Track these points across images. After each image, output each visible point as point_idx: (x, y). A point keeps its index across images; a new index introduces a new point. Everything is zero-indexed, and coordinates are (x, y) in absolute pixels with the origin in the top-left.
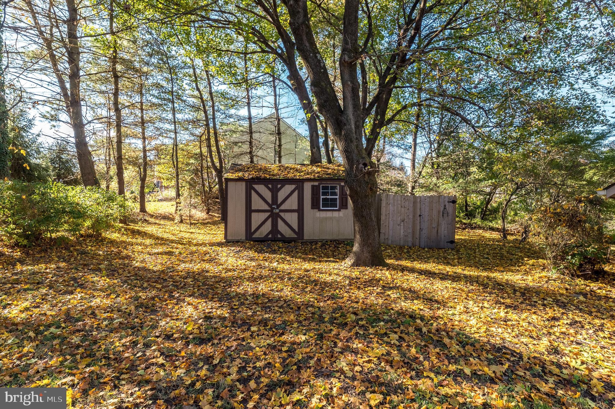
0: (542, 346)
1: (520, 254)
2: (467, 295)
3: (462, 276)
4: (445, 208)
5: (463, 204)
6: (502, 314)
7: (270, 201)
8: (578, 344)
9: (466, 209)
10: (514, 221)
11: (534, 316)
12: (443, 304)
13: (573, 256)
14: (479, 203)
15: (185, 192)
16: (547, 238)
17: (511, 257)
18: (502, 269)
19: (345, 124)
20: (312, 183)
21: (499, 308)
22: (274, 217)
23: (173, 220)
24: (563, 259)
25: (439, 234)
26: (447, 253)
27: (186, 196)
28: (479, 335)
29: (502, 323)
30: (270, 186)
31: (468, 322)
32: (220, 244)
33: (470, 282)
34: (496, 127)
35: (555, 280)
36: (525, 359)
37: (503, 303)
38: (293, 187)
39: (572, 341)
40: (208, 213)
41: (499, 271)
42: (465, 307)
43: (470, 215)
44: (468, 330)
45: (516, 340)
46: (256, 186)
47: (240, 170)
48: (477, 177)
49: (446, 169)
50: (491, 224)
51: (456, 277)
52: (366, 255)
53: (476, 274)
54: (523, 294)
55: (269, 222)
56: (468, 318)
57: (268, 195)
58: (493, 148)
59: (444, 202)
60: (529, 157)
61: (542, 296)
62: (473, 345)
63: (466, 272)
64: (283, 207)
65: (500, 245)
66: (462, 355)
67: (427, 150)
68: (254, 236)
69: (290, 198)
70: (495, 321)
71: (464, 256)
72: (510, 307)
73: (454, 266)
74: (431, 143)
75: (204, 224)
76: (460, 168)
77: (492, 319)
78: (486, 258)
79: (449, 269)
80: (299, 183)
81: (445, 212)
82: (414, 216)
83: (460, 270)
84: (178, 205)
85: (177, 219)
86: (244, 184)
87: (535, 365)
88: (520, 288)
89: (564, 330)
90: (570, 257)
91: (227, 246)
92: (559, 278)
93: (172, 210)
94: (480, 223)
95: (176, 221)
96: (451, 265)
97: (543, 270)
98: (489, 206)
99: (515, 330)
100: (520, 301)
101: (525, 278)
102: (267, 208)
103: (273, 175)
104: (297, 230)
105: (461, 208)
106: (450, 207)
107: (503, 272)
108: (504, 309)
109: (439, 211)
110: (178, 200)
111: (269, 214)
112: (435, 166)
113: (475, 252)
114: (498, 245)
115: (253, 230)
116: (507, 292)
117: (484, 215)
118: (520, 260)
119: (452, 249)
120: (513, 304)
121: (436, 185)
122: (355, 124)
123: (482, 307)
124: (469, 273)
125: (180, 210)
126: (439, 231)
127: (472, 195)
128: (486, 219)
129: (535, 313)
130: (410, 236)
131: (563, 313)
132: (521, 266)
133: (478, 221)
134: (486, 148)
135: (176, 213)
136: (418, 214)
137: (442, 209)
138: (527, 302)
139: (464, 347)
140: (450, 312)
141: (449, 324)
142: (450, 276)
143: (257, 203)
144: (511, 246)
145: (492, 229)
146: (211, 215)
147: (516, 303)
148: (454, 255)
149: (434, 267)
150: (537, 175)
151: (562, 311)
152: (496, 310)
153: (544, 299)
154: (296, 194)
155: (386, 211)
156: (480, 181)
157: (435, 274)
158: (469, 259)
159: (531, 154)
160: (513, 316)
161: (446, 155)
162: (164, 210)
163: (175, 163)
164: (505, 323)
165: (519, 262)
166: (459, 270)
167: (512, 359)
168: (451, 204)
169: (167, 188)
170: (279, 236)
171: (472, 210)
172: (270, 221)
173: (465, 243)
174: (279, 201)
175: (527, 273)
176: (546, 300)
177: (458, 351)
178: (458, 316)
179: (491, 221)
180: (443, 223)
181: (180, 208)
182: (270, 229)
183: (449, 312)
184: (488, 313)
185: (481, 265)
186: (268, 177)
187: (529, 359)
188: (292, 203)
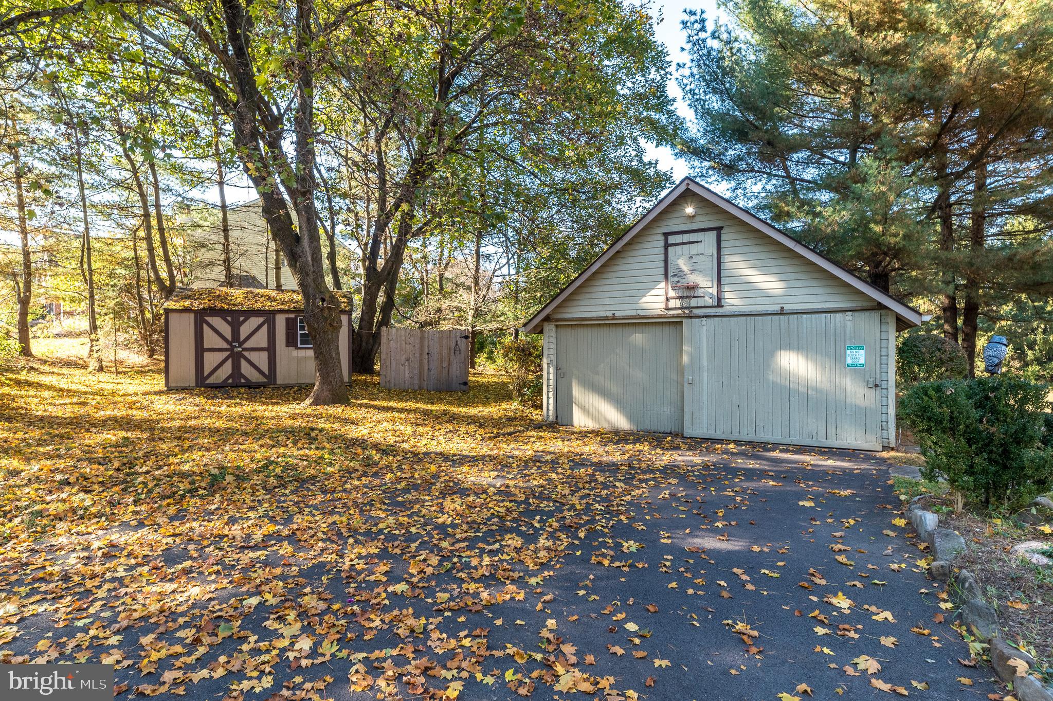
4: (457, 345)
7: (229, 338)
13: (529, 388)
15: (106, 323)
19: (300, 257)
20: (287, 316)
22: (236, 358)
23: (85, 367)
25: (450, 375)
27: (107, 329)
30: (229, 319)
32: (159, 393)
38: (261, 320)
40: (151, 356)
46: (209, 319)
47: (188, 297)
52: (326, 393)
55: (229, 364)
57: (226, 330)
59: (456, 338)
64: (247, 345)
68: (207, 382)
69: (257, 334)
75: (142, 372)
80: (269, 316)
81: (456, 349)
82: (421, 354)
84: (94, 343)
85: (93, 364)
86: (192, 316)
90: (526, 389)
91: (168, 393)
92: (516, 408)
93: (84, 352)
95: (90, 369)
102: (226, 346)
103: (234, 305)
104: (267, 373)
106: (462, 343)
109: (450, 349)
110: (93, 336)
111: (228, 353)
115: (206, 374)
119: (465, 392)
122: (312, 256)
125: (97, 351)
126: (450, 371)
130: (416, 377)
135: (90, 355)
136: (426, 351)
137: (454, 345)
143: (211, 339)
146: (157, 360)
154: (265, 328)
155: (387, 348)
162: (68, 353)
163: (87, 274)
168: (464, 339)
169: (70, 314)
170: (243, 381)
172: (230, 361)
174: (242, 338)
180: (455, 362)
181: (97, 348)
182: (230, 372)
186: (226, 307)
188: (261, 339)
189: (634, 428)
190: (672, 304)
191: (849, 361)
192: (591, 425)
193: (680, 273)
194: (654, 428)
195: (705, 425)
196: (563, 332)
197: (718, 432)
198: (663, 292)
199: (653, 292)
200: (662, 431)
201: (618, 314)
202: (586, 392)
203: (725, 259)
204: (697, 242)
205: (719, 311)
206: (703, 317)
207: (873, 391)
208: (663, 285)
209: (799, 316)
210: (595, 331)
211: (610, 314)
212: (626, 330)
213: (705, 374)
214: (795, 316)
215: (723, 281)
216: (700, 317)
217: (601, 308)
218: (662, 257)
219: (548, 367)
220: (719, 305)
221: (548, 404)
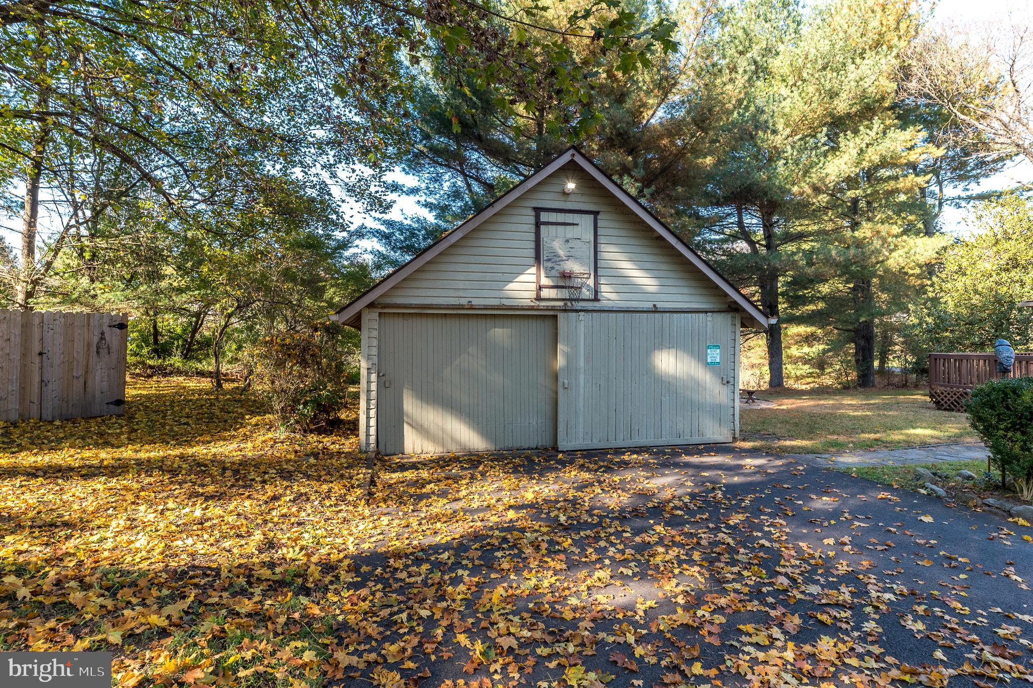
0: (252, 544)
1: (240, 411)
2: (138, 497)
3: (133, 462)
4: (102, 338)
5: (149, 331)
6: (198, 513)
8: (299, 524)
9: (156, 341)
10: (236, 359)
11: (247, 503)
12: (80, 525)
13: (305, 404)
14: (179, 330)
16: (273, 382)
17: (226, 417)
18: (208, 439)
21: (194, 505)
24: (293, 410)
25: (89, 390)
26: (107, 426)
28: (149, 561)
29: (195, 528)
31: (132, 546)
33: (147, 471)
34: (203, 201)
35: (282, 442)
36: (224, 573)
37: (202, 495)
39: (293, 524)
41: (203, 442)
42: (129, 519)
43: (162, 351)
44: (129, 559)
45: (214, 549)
48: (175, 284)
49: (112, 262)
50: (199, 366)
51: (119, 467)
53: (161, 453)
54: (236, 472)
56: (133, 538)
58: (200, 236)
59: (101, 325)
60: (256, 260)
61: (263, 468)
62: (134, 584)
63: (143, 455)
65: (209, 399)
66: (109, 612)
67: (66, 220)
70: (184, 529)
71: (143, 425)
72: (212, 497)
73: (118, 447)
74: (76, 206)
76: (140, 265)
77: (178, 526)
78: (185, 424)
79: (106, 455)
81: (101, 347)
82: (24, 355)
83: (130, 452)
87: (238, 577)
88: (234, 463)
89: (285, 511)
90: (301, 407)
92: (288, 438)
94: (180, 364)
96: (113, 446)
97: (269, 430)
98: (197, 336)
99: (216, 532)
100: (229, 484)
101: (242, 446)
105: (145, 340)
106: (113, 337)
107: (209, 442)
108: (202, 504)
109: (88, 345)
112: (87, 255)
113: (164, 417)
114: (206, 400)
116: (211, 475)
117: (189, 350)
118: (240, 420)
119: (119, 416)
120: (217, 492)
121: (87, 291)
123: (163, 510)
124: (147, 455)
126: (89, 383)
127: (166, 316)
128: (192, 358)
129: (249, 497)
130: (14, 398)
131: (286, 488)
132: (239, 428)
133: (176, 360)
134: (189, 234)
136: (37, 349)
137: (96, 339)
138: (241, 483)
139: (114, 595)
140: (95, 538)
141: (89, 563)
142: (106, 467)
144: (229, 399)
145: (201, 374)
147: (222, 490)
148: (122, 427)
149: (72, 456)
150: (268, 289)
151: (285, 483)
152: (187, 510)
153: (265, 473)
156: (180, 291)
157: (71, 469)
158: (152, 429)
159: (259, 256)
160: (215, 510)
161: (111, 236)
164: (200, 526)
165: (236, 423)
166: (127, 453)
167: (202, 582)
168: (118, 330)
171: (166, 342)
173: (147, 404)
175: (246, 438)
176: (268, 473)
177: (102, 606)
178: (111, 540)
179: (200, 361)
180: (99, 367)
183: (92, 539)
184: (172, 518)
185: (173, 438)
187: (230, 571)
189: (491, 447)
190: (545, 293)
191: (709, 360)
192: (430, 450)
193: (555, 258)
194: (517, 444)
195: (581, 435)
196: (390, 323)
197: (594, 440)
198: (533, 278)
199: (522, 278)
200: (526, 446)
201: (475, 302)
202: (424, 405)
203: (602, 247)
204: (573, 224)
205: (596, 305)
206: (580, 311)
207: (725, 387)
208: (533, 270)
209: (672, 315)
210: (438, 322)
211: (464, 302)
212: (481, 323)
213: (582, 377)
214: (668, 314)
215: (600, 272)
216: (577, 311)
217: (452, 293)
218: (532, 237)
219: (369, 373)
220: (596, 299)
221: (368, 426)
